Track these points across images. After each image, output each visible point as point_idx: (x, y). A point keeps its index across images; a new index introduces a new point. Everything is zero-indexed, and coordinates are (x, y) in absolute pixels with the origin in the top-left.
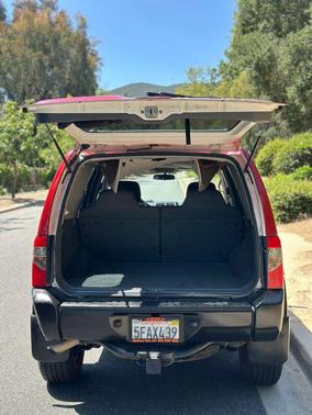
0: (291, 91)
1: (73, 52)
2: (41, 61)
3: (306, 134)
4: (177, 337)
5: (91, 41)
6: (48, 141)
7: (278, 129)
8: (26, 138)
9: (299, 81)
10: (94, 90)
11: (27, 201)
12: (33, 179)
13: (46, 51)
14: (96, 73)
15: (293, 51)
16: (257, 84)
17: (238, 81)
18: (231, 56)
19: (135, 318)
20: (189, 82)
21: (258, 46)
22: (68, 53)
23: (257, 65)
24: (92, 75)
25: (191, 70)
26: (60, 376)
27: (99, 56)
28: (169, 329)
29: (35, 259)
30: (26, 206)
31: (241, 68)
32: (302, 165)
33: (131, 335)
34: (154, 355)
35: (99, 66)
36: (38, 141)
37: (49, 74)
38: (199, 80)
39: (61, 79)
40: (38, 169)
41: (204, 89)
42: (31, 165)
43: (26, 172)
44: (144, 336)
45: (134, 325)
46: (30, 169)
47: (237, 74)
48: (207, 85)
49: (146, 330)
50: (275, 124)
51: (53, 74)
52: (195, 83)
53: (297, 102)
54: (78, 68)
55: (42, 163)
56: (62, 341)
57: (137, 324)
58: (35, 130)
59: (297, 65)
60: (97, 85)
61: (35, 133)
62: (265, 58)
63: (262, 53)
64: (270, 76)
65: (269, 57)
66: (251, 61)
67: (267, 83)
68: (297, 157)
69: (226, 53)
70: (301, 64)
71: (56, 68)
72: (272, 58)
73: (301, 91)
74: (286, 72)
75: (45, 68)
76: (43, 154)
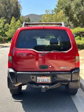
0: (75, 16)
1: (14, 5)
2: (5, 7)
3: (78, 28)
4: (50, 81)
5: (19, 2)
6: (8, 29)
7: (70, 27)
8: (1, 29)
9: (77, 13)
10: (20, 16)
11: (2, 46)
12: (3, 40)
13: (6, 4)
14: (20, 11)
15: (76, 4)
16: (65, 14)
17: (59, 13)
18: (58, 6)
19: (38, 76)
20: (46, 14)
21: (66, 3)
22: (12, 5)
23: (66, 8)
24: (19, 11)
25: (46, 10)
26: (16, 93)
27: (21, 6)
28: (47, 79)
29: (9, 60)
30: (2, 47)
31: (60, 10)
32: (77, 36)
33: (37, 81)
34: (43, 87)
35: (21, 9)
36: (5, 29)
37: (7, 11)
38: (49, 13)
39: (11, 12)
40: (5, 38)
41: (50, 15)
42: (3, 36)
43: (1, 38)
44: (41, 81)
45: (37, 78)
46: (3, 37)
47: (59, 12)
48: (51, 15)
49: (41, 80)
50: (70, 25)
51: (8, 11)
52: (48, 14)
53: (76, 19)
54: (15, 9)
55: (6, 36)
56: (17, 83)
57: (38, 78)
58: (4, 26)
59: (76, 8)
60: (21, 14)
61: (4, 27)
62: (68, 6)
63: (67, 5)
64: (69, 11)
65: (69, 6)
66: (64, 7)
67: (68, 13)
68: (76, 34)
69: (56, 6)
70: (78, 8)
71: (9, 9)
72: (70, 6)
73: (78, 15)
74: (74, 10)
75: (6, 9)
76: (6, 33)
